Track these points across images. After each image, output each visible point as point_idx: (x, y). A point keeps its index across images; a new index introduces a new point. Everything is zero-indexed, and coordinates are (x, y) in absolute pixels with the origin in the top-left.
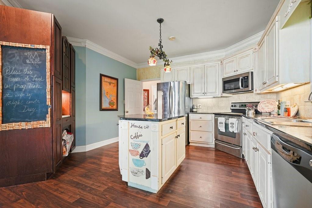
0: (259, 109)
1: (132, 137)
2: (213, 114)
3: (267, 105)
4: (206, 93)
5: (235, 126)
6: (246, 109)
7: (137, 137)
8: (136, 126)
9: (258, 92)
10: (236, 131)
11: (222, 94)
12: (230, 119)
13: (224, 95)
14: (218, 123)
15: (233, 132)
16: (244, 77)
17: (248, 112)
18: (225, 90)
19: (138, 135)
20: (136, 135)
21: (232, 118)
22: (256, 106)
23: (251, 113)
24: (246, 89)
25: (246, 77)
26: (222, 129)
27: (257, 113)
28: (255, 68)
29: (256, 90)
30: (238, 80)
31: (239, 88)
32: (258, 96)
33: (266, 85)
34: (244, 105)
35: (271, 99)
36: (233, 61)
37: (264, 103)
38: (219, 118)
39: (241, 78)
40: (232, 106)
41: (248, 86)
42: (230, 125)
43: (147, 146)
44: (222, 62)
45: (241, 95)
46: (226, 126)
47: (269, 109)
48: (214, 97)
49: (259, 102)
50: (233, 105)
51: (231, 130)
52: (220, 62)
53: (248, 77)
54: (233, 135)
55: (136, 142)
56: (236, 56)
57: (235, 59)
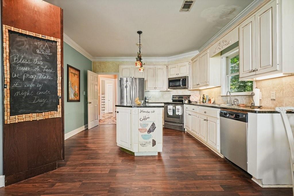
0: (191, 99)
1: (141, 120)
2: (163, 103)
3: (195, 97)
4: (156, 88)
5: (180, 110)
6: (183, 100)
7: (145, 119)
8: (144, 112)
9: (191, 89)
10: (180, 114)
11: (167, 89)
12: (176, 106)
13: (169, 90)
14: (168, 109)
15: (178, 115)
16: (183, 79)
17: (185, 102)
18: (169, 86)
19: (146, 117)
20: (145, 118)
21: (177, 105)
22: (189, 98)
24: (184, 87)
26: (171, 113)
27: (190, 102)
28: (189, 74)
29: (190, 88)
30: (179, 80)
31: (180, 86)
32: (190, 91)
33: (198, 86)
34: (181, 97)
35: (196, 93)
36: (175, 67)
37: (193, 96)
38: (168, 106)
39: (181, 79)
40: (173, 98)
41: (185, 85)
42: (177, 110)
43: (153, 124)
44: (167, 67)
45: (179, 90)
46: (174, 111)
48: (161, 91)
49: (190, 95)
50: (174, 97)
51: (177, 113)
52: (165, 66)
53: (185, 79)
54: (178, 117)
55: (145, 123)
56: (177, 64)
57: (177, 66)
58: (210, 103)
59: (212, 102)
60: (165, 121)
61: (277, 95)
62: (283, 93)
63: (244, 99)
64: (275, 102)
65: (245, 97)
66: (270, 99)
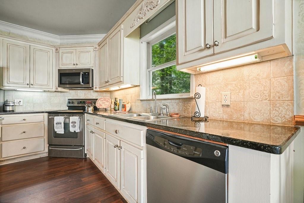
0: (97, 105)
2: (46, 112)
3: (104, 102)
4: (32, 85)
5: (77, 125)
6: (85, 106)
9: (98, 89)
10: (78, 130)
11: (57, 89)
12: (71, 117)
13: (60, 89)
14: (55, 125)
15: (75, 131)
16: (85, 73)
17: (87, 109)
18: (61, 83)
21: (73, 116)
22: (95, 103)
23: (91, 109)
24: (87, 86)
25: (87, 73)
26: (60, 130)
27: (96, 109)
28: (95, 66)
29: (96, 88)
30: (78, 74)
31: (80, 84)
32: (96, 94)
34: (83, 102)
35: (106, 96)
36: (72, 53)
37: (101, 100)
38: (55, 118)
39: (81, 73)
40: (69, 103)
41: (88, 83)
42: (71, 125)
44: (57, 50)
45: (79, 91)
46: (66, 126)
47: (106, 106)
48: (44, 91)
49: (97, 99)
50: (71, 101)
51: (72, 130)
52: (54, 49)
53: (88, 73)
54: (75, 135)
56: (75, 48)
57: (74, 51)
58: (125, 111)
59: (128, 109)
60: (49, 145)
61: (233, 97)
62: (244, 95)
63: (175, 105)
64: (228, 110)
65: (177, 101)
66: (219, 105)
